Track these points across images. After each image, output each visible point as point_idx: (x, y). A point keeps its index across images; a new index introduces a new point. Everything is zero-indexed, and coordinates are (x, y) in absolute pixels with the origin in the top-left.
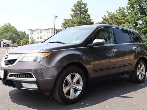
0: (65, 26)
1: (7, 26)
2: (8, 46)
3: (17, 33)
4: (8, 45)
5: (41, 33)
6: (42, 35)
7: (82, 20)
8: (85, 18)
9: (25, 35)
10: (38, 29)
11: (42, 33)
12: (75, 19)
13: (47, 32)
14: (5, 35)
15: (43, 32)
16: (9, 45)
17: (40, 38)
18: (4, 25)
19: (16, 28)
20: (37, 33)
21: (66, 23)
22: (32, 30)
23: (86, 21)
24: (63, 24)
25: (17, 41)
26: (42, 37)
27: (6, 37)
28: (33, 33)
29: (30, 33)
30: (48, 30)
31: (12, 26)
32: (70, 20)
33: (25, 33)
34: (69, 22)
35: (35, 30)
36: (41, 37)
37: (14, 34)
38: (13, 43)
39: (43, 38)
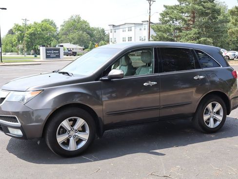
0: (166, 19)
1: (75, 21)
2: (75, 56)
3: (90, 32)
4: (74, 54)
5: (129, 30)
6: (131, 34)
7: (197, 6)
8: (203, 3)
9: (104, 35)
10: (125, 24)
11: (131, 30)
12: (184, 5)
13: (140, 29)
14: (70, 36)
15: (133, 28)
16: (76, 53)
17: (127, 39)
18: (70, 18)
19: (88, 24)
20: (123, 31)
21: (167, 14)
22: (113, 25)
23: (204, 8)
24: (162, 14)
25: (90, 45)
26: (131, 38)
27: (73, 38)
28: (115, 32)
29: (111, 32)
30: (142, 24)
31: (81, 20)
32: (175, 7)
33: (103, 31)
34: (173, 12)
35: (119, 26)
36: (129, 38)
37: (85, 34)
38: (83, 49)
39: (133, 39)
